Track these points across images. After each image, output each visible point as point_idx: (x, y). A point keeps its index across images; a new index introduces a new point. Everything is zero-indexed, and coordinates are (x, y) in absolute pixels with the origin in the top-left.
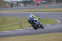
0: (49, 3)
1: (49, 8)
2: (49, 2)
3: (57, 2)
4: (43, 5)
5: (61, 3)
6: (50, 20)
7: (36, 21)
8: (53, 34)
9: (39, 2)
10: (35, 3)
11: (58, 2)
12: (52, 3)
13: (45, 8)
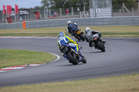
0: (35, 15)
1: (36, 27)
2: (35, 13)
3: (52, 13)
4: (21, 21)
5: (61, 16)
6: (37, 53)
7: (74, 48)
8: (45, 84)
9: (13, 15)
10: (5, 15)
11: (55, 13)
12: (43, 17)
13: (25, 26)
